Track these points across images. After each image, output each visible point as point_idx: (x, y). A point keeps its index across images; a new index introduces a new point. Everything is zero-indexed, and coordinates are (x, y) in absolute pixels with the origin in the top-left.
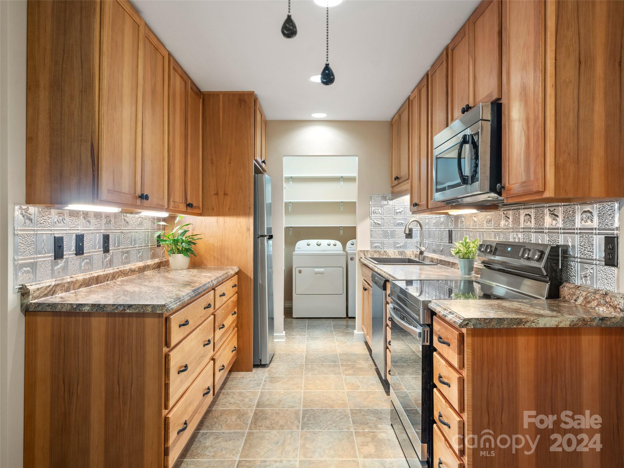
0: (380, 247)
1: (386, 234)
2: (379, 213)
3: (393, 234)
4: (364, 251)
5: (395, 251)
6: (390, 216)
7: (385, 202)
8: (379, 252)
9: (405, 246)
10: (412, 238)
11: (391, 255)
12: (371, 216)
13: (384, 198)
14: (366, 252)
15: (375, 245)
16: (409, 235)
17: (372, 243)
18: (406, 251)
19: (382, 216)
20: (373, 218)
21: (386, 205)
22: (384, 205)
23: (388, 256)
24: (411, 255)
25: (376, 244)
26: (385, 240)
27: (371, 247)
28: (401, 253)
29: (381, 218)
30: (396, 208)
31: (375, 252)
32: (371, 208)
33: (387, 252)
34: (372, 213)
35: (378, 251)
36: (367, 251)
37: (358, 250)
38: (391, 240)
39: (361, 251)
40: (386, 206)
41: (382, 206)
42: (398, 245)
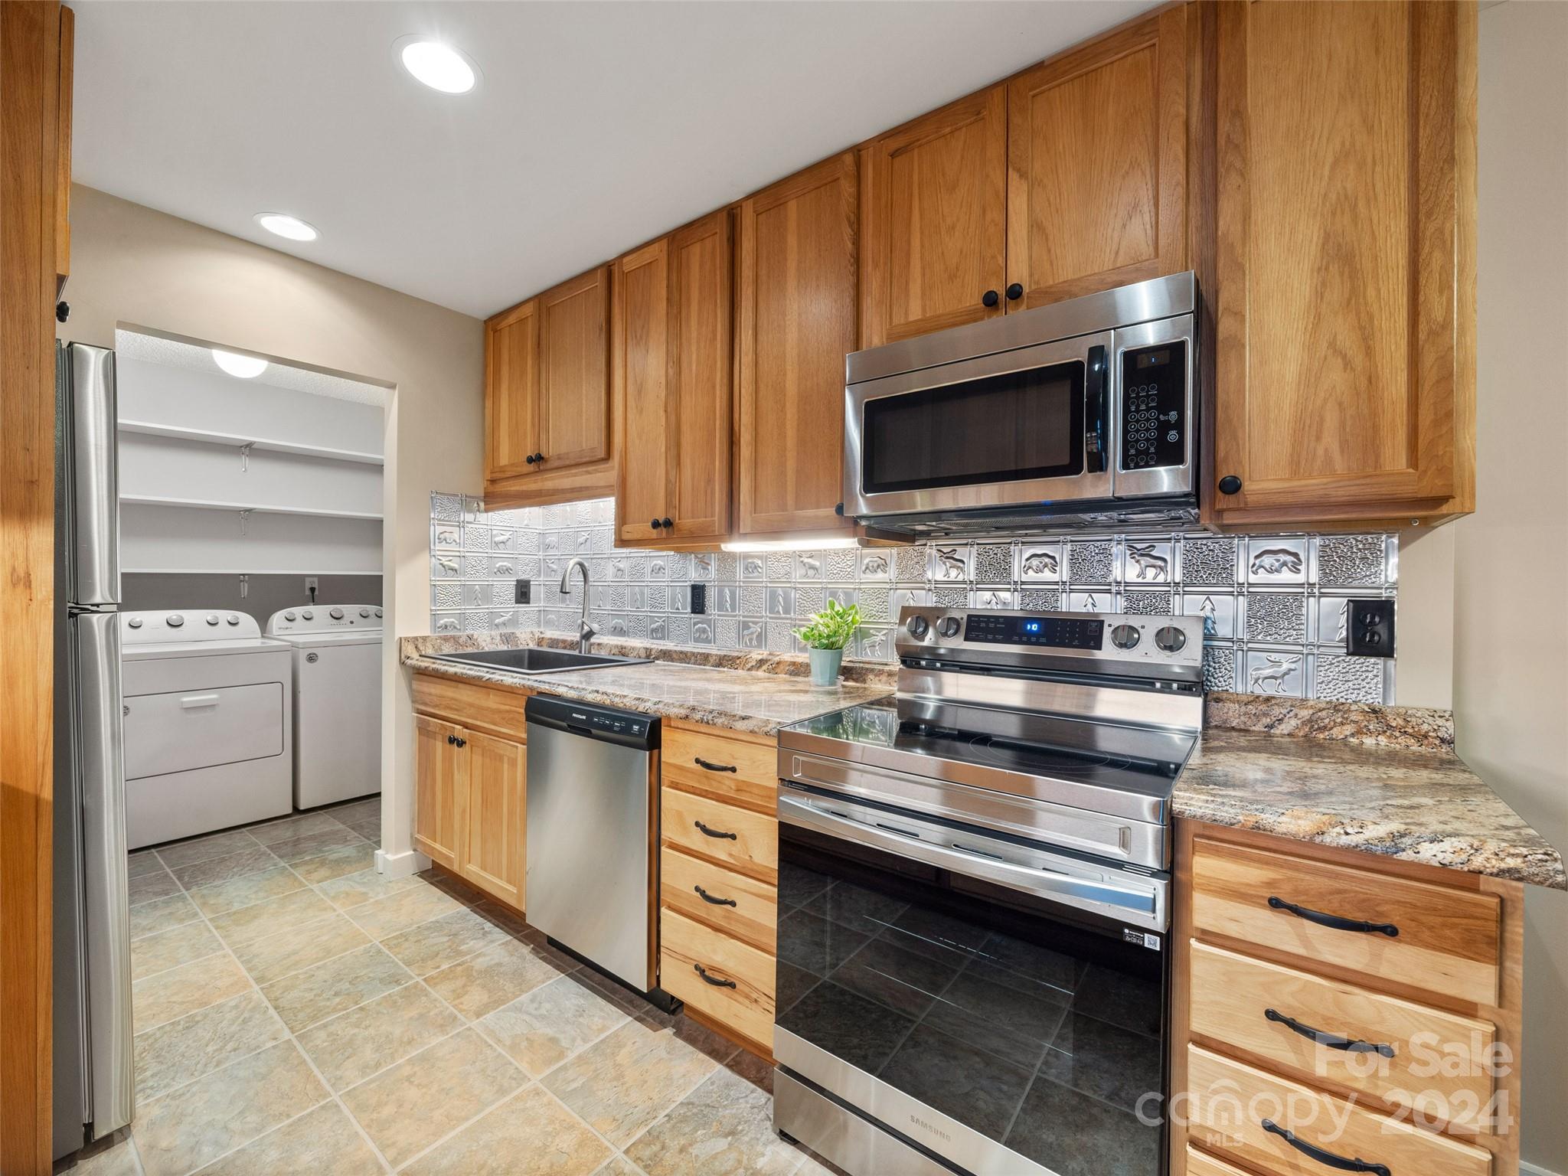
0: (455, 627)
1: (469, 594)
2: (454, 541)
3: (486, 594)
4: (416, 638)
5: (493, 633)
6: (481, 550)
7: (469, 517)
8: (455, 639)
9: (514, 621)
10: (529, 603)
11: (484, 644)
12: (432, 547)
13: (466, 502)
14: (420, 640)
15: (442, 622)
16: (523, 593)
17: (434, 616)
18: (518, 633)
19: (461, 549)
20: (438, 553)
21: (471, 523)
22: (468, 522)
23: (478, 648)
24: (529, 642)
25: (446, 620)
26: (470, 609)
27: (434, 627)
28: (507, 638)
29: (458, 554)
30: (494, 532)
31: (446, 639)
32: (432, 528)
33: (475, 637)
34: (437, 540)
35: (454, 637)
36: (425, 639)
37: (397, 638)
38: (483, 610)
39: (407, 640)
40: (470, 526)
41: (461, 525)
42: (497, 621)
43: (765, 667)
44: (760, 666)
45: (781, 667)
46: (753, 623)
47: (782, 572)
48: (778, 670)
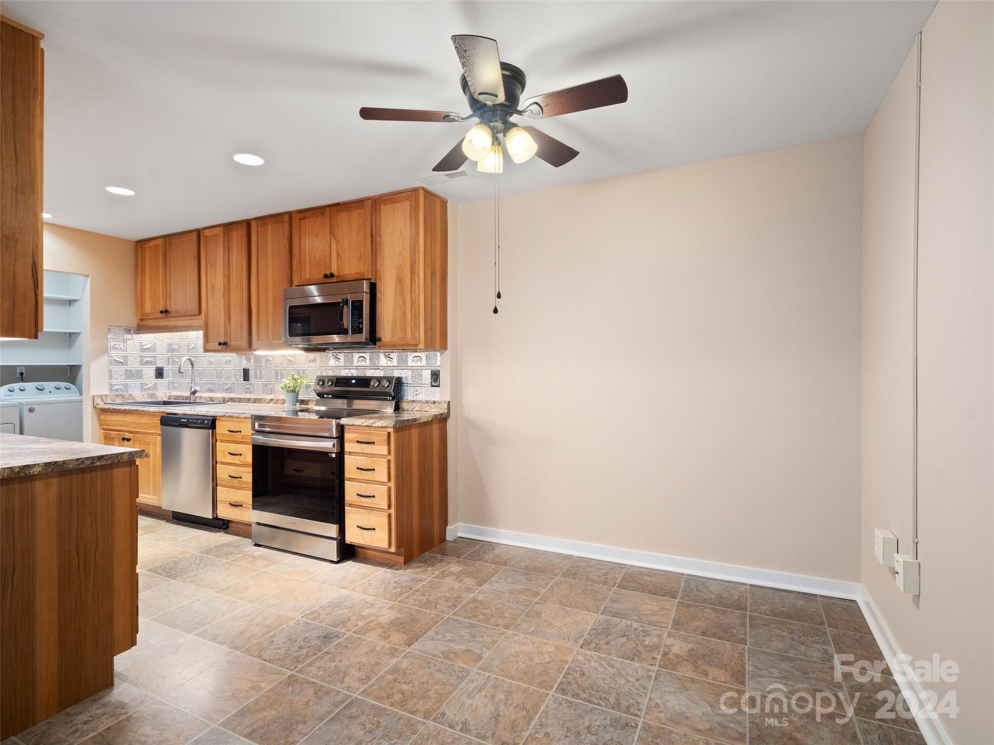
0: (122, 390)
1: (130, 374)
2: (121, 349)
3: (139, 374)
4: (102, 396)
5: (143, 393)
6: (136, 353)
7: (129, 336)
8: (123, 396)
9: (155, 387)
10: (163, 378)
11: (138, 398)
12: (109, 352)
13: (128, 331)
14: (104, 396)
15: (115, 388)
16: (160, 373)
17: (111, 386)
18: (157, 393)
19: (125, 353)
20: (112, 355)
21: (130, 340)
22: (128, 340)
23: (135, 400)
24: (164, 398)
25: (117, 387)
26: (130, 382)
27: (111, 390)
28: (151, 396)
29: (123, 355)
30: (143, 344)
31: (117, 396)
32: (109, 343)
33: (133, 395)
34: (112, 349)
35: (121, 395)
36: (106, 396)
37: (91, 395)
38: (138, 382)
39: (97, 396)
40: (129, 341)
41: (125, 341)
42: (145, 387)
43: (272, 402)
44: (271, 401)
45: (279, 401)
46: (270, 384)
47: (280, 363)
48: (277, 403)
